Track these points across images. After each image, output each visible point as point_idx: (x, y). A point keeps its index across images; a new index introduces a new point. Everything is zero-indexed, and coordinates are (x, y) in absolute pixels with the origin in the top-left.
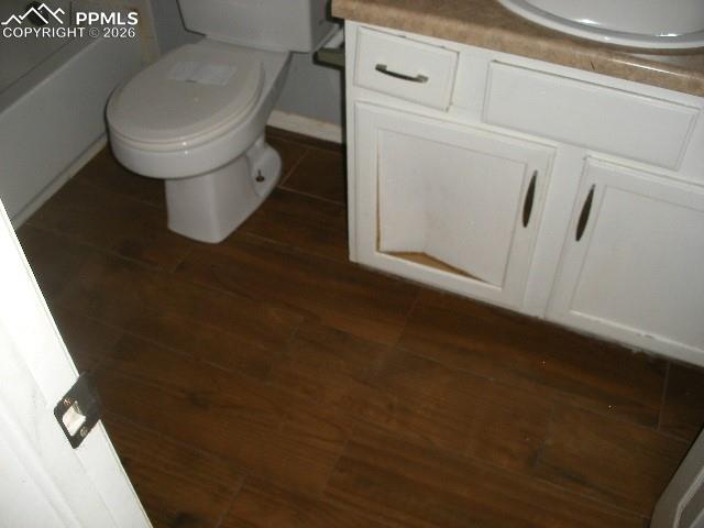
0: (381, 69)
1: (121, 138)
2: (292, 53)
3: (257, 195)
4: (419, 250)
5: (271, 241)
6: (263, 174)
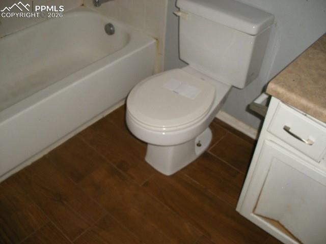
0: (287, 129)
1: (132, 117)
2: (233, 87)
3: (195, 154)
4: (276, 219)
5: (196, 182)
6: (201, 143)
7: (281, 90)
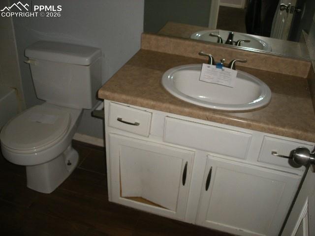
0: (120, 120)
2: (83, 110)
3: (68, 171)
4: (139, 196)
6: (70, 162)
7: (107, 93)
